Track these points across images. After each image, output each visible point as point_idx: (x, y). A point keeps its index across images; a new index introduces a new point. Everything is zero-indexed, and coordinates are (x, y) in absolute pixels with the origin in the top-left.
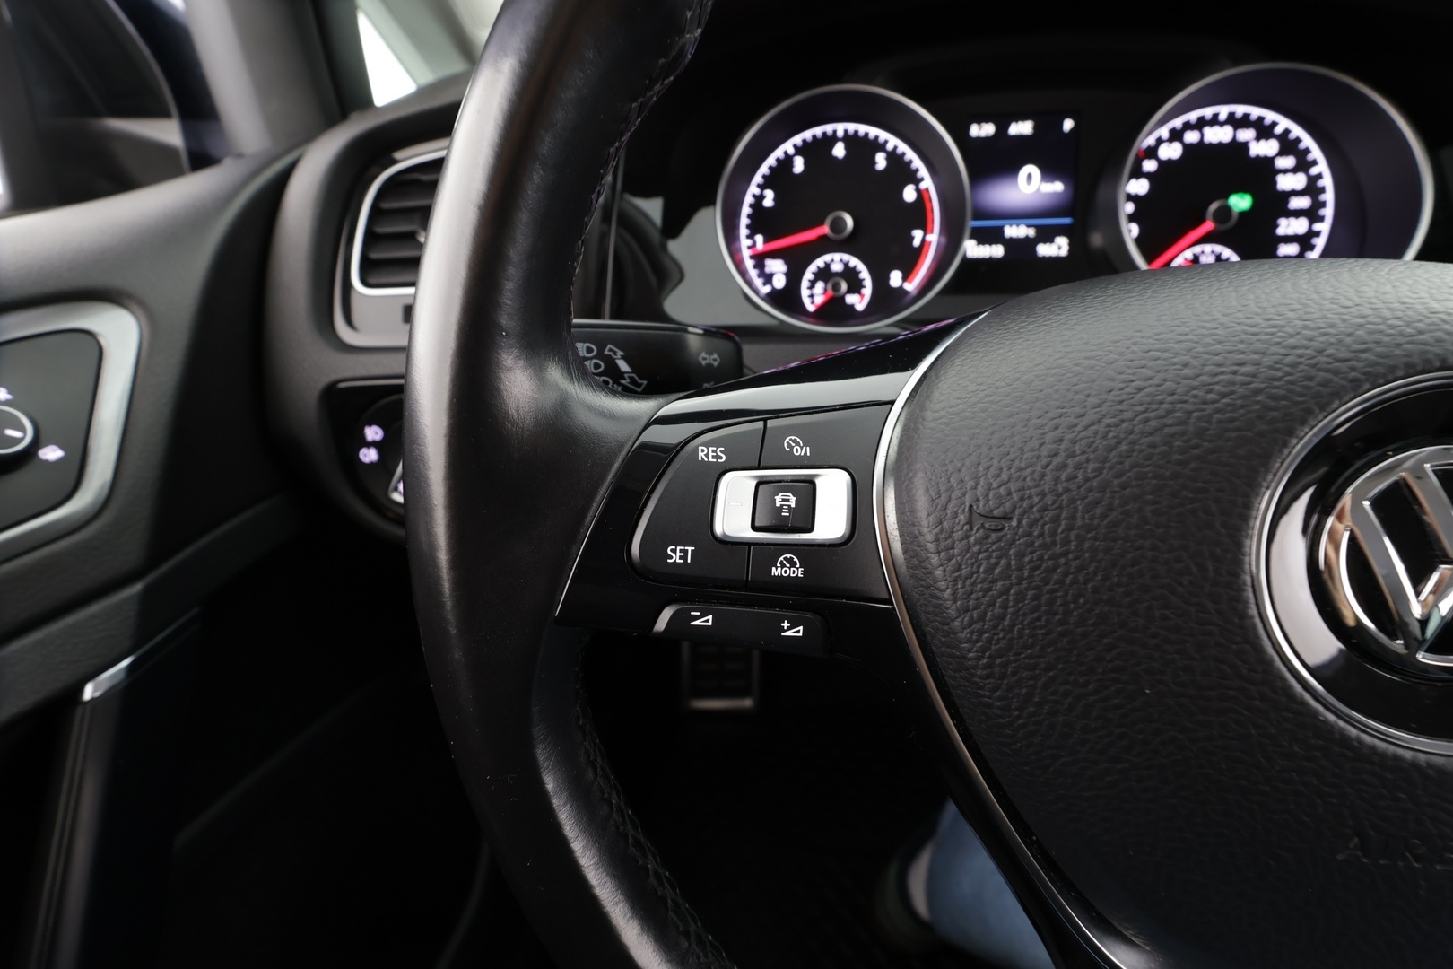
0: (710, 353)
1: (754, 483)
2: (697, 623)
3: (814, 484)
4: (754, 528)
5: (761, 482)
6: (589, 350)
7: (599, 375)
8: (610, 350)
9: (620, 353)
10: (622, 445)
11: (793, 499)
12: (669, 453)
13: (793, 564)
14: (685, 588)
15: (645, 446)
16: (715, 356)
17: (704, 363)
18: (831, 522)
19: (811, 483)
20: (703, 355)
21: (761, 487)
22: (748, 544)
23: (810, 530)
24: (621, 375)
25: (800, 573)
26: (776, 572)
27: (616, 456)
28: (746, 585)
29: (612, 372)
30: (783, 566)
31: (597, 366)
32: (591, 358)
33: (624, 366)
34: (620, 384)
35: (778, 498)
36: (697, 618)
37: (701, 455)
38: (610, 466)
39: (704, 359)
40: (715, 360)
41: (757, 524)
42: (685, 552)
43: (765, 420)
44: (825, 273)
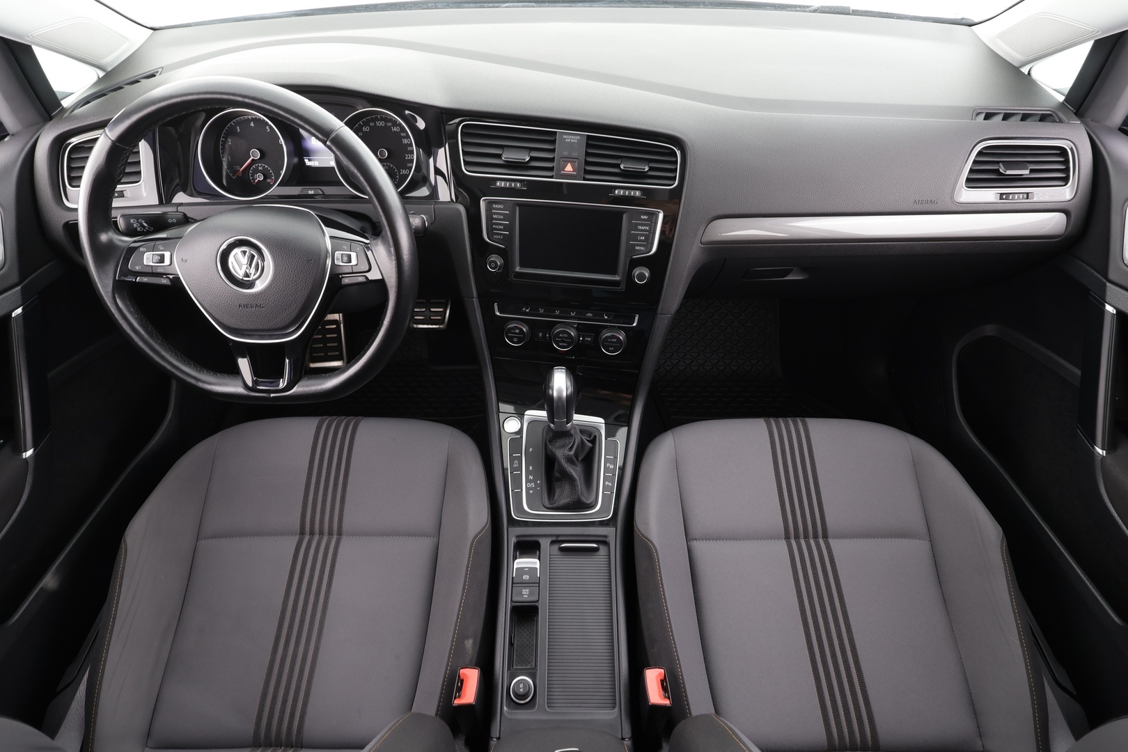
0: (172, 219)
1: (152, 255)
3: (164, 254)
4: (153, 263)
6: (134, 221)
8: (141, 220)
9: (144, 221)
10: (125, 248)
11: (159, 257)
12: (135, 249)
14: (140, 274)
15: (131, 248)
16: (175, 219)
18: (167, 262)
21: (154, 255)
22: (151, 266)
23: (164, 263)
24: (145, 227)
25: (163, 271)
26: (158, 271)
27: (124, 250)
28: (152, 273)
33: (145, 225)
36: (144, 279)
37: (141, 249)
38: (123, 252)
39: (170, 221)
40: (174, 221)
42: (139, 267)
43: (156, 242)
44: (256, 171)
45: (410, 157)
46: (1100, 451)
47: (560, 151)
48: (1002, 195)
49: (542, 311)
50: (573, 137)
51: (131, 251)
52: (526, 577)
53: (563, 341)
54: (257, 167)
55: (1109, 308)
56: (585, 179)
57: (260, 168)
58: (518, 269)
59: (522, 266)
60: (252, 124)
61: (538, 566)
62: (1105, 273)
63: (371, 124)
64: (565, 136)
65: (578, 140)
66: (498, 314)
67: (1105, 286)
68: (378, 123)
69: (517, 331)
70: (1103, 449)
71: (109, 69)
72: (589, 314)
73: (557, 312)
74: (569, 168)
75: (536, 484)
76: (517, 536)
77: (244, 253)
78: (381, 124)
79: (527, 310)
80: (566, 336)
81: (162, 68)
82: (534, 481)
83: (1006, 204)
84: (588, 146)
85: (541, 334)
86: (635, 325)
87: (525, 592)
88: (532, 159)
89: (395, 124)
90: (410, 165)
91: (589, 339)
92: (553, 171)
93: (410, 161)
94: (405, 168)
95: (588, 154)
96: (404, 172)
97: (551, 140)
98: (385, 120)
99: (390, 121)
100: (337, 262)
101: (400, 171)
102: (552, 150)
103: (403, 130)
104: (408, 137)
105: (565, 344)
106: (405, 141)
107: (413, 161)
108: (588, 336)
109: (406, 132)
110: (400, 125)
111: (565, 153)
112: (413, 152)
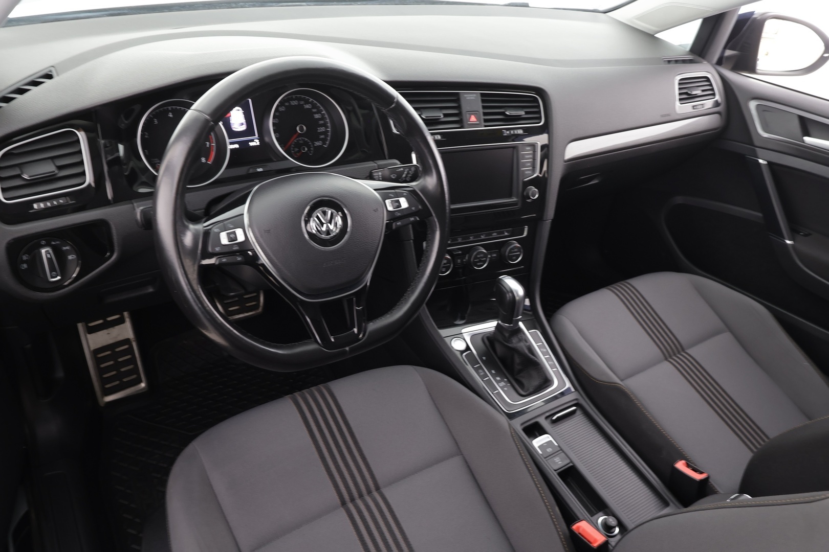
1: (226, 234)
4: (228, 242)
11: (233, 235)
18: (241, 238)
19: (236, 232)
22: (228, 245)
23: (238, 240)
25: (238, 248)
26: (234, 249)
28: (230, 252)
30: (235, 247)
35: (230, 236)
36: (223, 260)
37: (216, 231)
42: (218, 248)
43: (225, 222)
45: (322, 129)
46: (788, 242)
47: (465, 107)
48: (693, 106)
49: (460, 240)
50: (471, 95)
52: (549, 450)
53: (480, 261)
55: (761, 161)
59: (451, 203)
60: (171, 115)
61: (551, 439)
62: (751, 143)
63: (287, 104)
64: (466, 96)
65: (475, 97)
67: (755, 151)
68: (292, 103)
69: (446, 262)
70: (789, 240)
72: (494, 234)
73: (470, 238)
74: (473, 119)
75: (505, 382)
76: (522, 424)
77: (325, 213)
78: (295, 103)
79: (449, 242)
82: (502, 381)
83: (695, 112)
84: (483, 101)
85: (460, 261)
86: (525, 234)
87: (557, 460)
88: (446, 115)
89: (307, 102)
90: (322, 137)
91: (495, 255)
92: (460, 123)
93: (322, 133)
94: (318, 140)
95: (484, 107)
96: (318, 144)
97: (457, 99)
98: (299, 99)
99: (303, 99)
100: (390, 208)
101: (314, 144)
102: (459, 107)
103: (314, 106)
104: (319, 112)
105: (481, 263)
106: (317, 116)
107: (325, 133)
108: (494, 253)
109: (318, 108)
110: (312, 103)
111: (468, 109)
112: (325, 125)
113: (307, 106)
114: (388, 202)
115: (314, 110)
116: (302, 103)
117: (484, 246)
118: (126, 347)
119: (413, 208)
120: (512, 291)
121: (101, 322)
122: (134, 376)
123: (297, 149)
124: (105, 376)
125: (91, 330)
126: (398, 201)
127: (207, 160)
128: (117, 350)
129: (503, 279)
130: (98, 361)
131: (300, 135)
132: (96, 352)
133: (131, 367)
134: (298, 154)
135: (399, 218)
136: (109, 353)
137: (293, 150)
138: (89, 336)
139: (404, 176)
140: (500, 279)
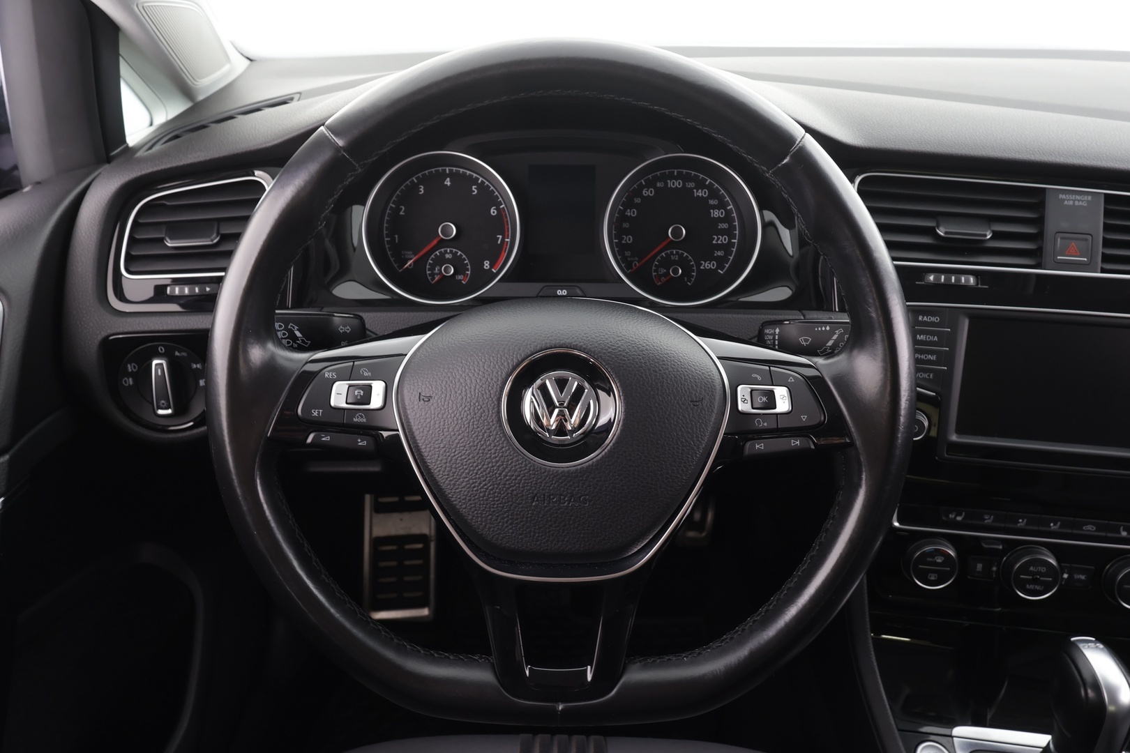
0: (345, 326)
1: (347, 386)
2: (323, 439)
3: (371, 387)
4: (347, 403)
5: (350, 386)
6: (280, 326)
7: (286, 338)
8: (291, 326)
9: (296, 327)
10: (294, 372)
11: (362, 392)
12: (313, 375)
13: (362, 417)
14: (319, 426)
15: (305, 372)
16: (348, 327)
17: (341, 331)
18: (376, 401)
19: (370, 387)
20: (341, 327)
21: (350, 388)
22: (344, 409)
23: (369, 404)
24: (297, 338)
25: (365, 420)
26: (355, 420)
27: (292, 376)
28: (343, 425)
29: (292, 336)
30: (358, 417)
31: (284, 334)
32: (281, 331)
33: (298, 334)
34: (296, 343)
35: (356, 392)
36: (323, 437)
37: (326, 375)
38: (290, 380)
39: (341, 329)
40: (348, 329)
41: (348, 402)
42: (319, 412)
43: (354, 362)
44: (441, 261)
45: (723, 240)
47: (1055, 221)
49: (989, 520)
50: (1078, 197)
51: (306, 378)
53: (1035, 581)
54: (443, 254)
56: (1103, 271)
57: (448, 256)
58: (954, 437)
59: (959, 431)
60: (448, 182)
63: (659, 185)
64: (1061, 196)
65: (1088, 201)
66: (896, 524)
68: (670, 183)
69: (939, 560)
71: (201, 98)
72: (1090, 527)
73: (1022, 523)
74: (1072, 250)
77: (561, 384)
78: (676, 184)
79: (959, 518)
80: (1043, 570)
81: (300, 93)
84: (1107, 213)
85: (979, 567)
88: (997, 236)
89: (701, 185)
90: (720, 253)
91: (1083, 577)
92: (1037, 256)
93: (720, 247)
94: (710, 258)
95: (1107, 228)
96: (706, 265)
97: (1037, 202)
98: (686, 178)
99: (695, 179)
100: (743, 407)
101: (699, 265)
102: (1040, 222)
103: (714, 194)
104: (722, 205)
105: (1038, 588)
106: (716, 213)
107: (727, 248)
108: (1081, 571)
109: (721, 198)
110: (710, 187)
111: (1064, 225)
112: (729, 232)
113: (700, 193)
114: (743, 390)
115: (712, 202)
116: (691, 185)
117: (1053, 549)
118: (420, 546)
119: (804, 418)
120: (1096, 686)
121: (396, 499)
122: (419, 594)
123: (663, 271)
124: (382, 580)
125: (379, 508)
126: (771, 395)
127: (492, 266)
128: (408, 547)
129: (1081, 646)
130: (377, 555)
131: (672, 245)
132: (377, 542)
133: (418, 578)
134: (663, 279)
135: (761, 434)
136: (394, 547)
137: (655, 271)
138: (374, 514)
139: (830, 343)
140: (1073, 643)
